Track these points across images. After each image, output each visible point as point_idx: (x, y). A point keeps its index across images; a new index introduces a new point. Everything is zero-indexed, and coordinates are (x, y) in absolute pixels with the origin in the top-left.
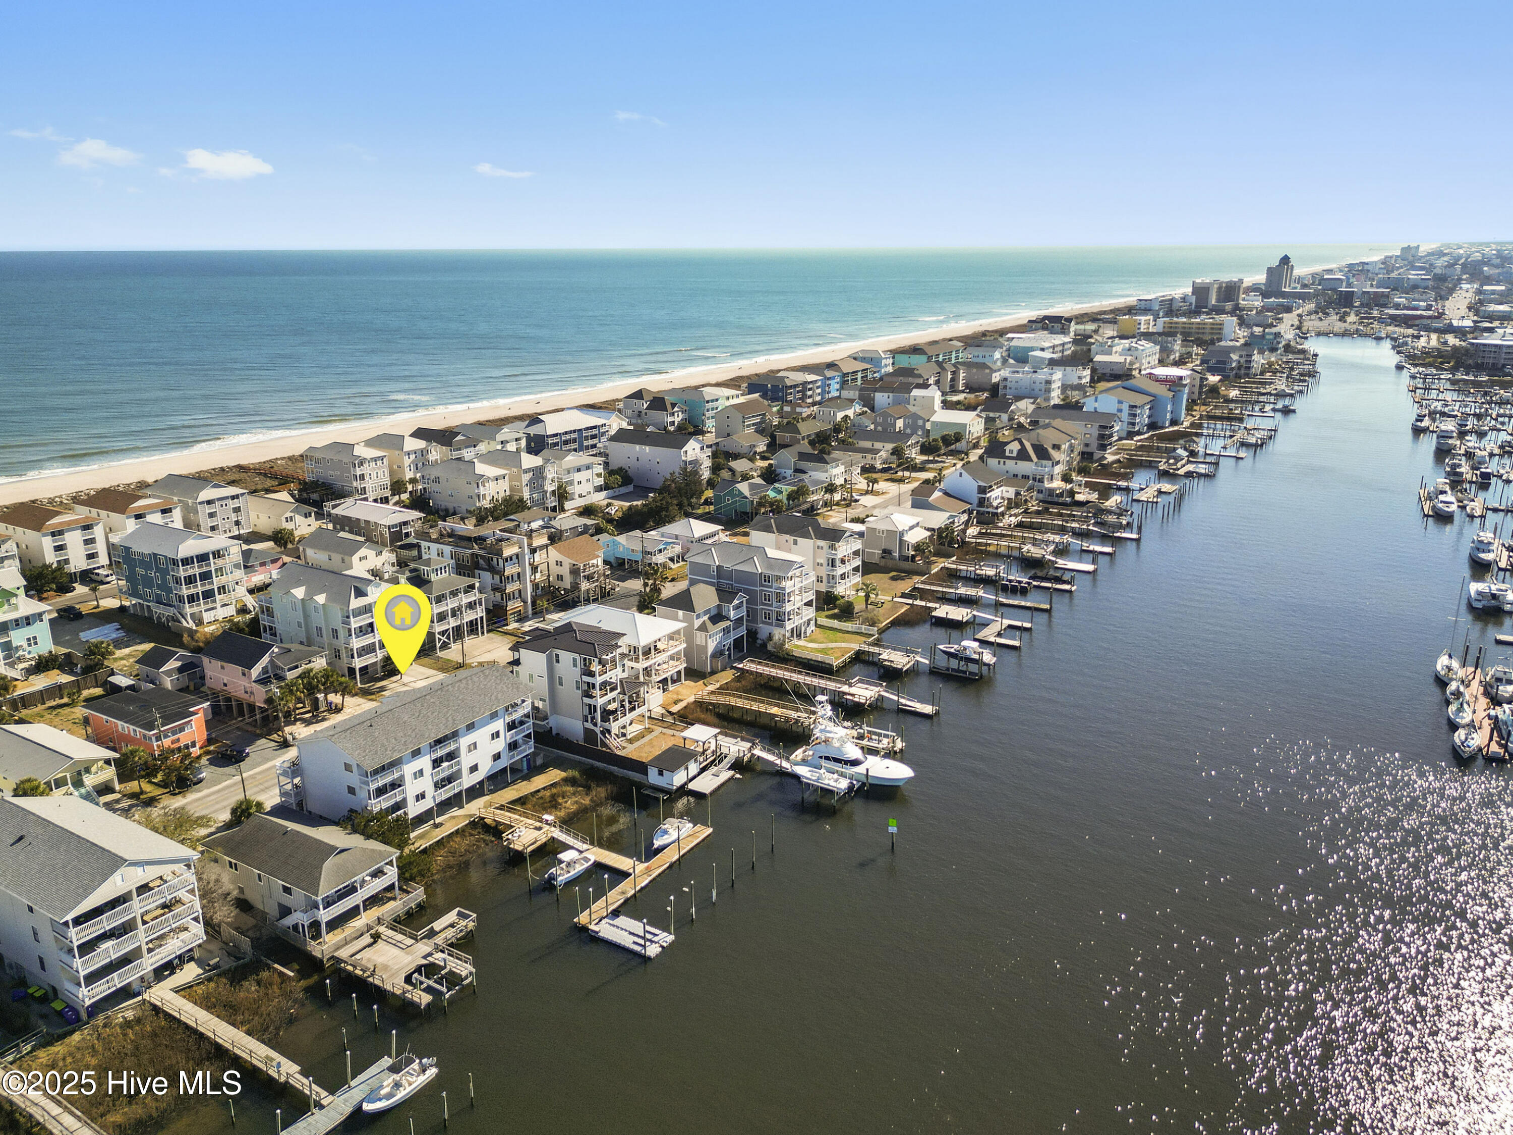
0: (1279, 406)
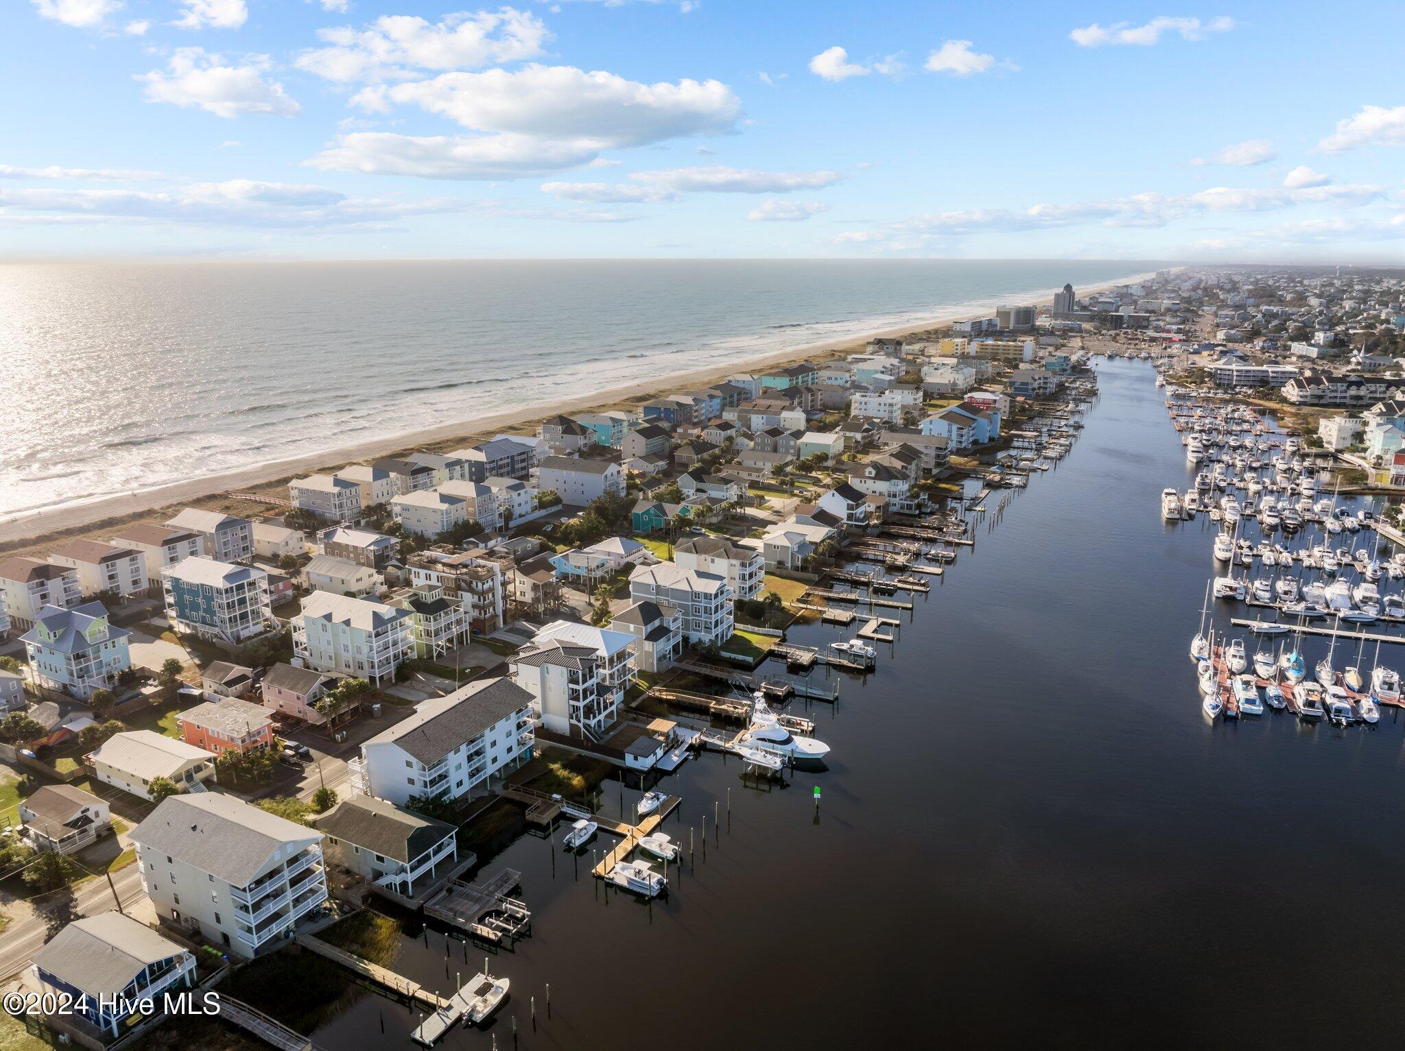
0: (1071, 422)
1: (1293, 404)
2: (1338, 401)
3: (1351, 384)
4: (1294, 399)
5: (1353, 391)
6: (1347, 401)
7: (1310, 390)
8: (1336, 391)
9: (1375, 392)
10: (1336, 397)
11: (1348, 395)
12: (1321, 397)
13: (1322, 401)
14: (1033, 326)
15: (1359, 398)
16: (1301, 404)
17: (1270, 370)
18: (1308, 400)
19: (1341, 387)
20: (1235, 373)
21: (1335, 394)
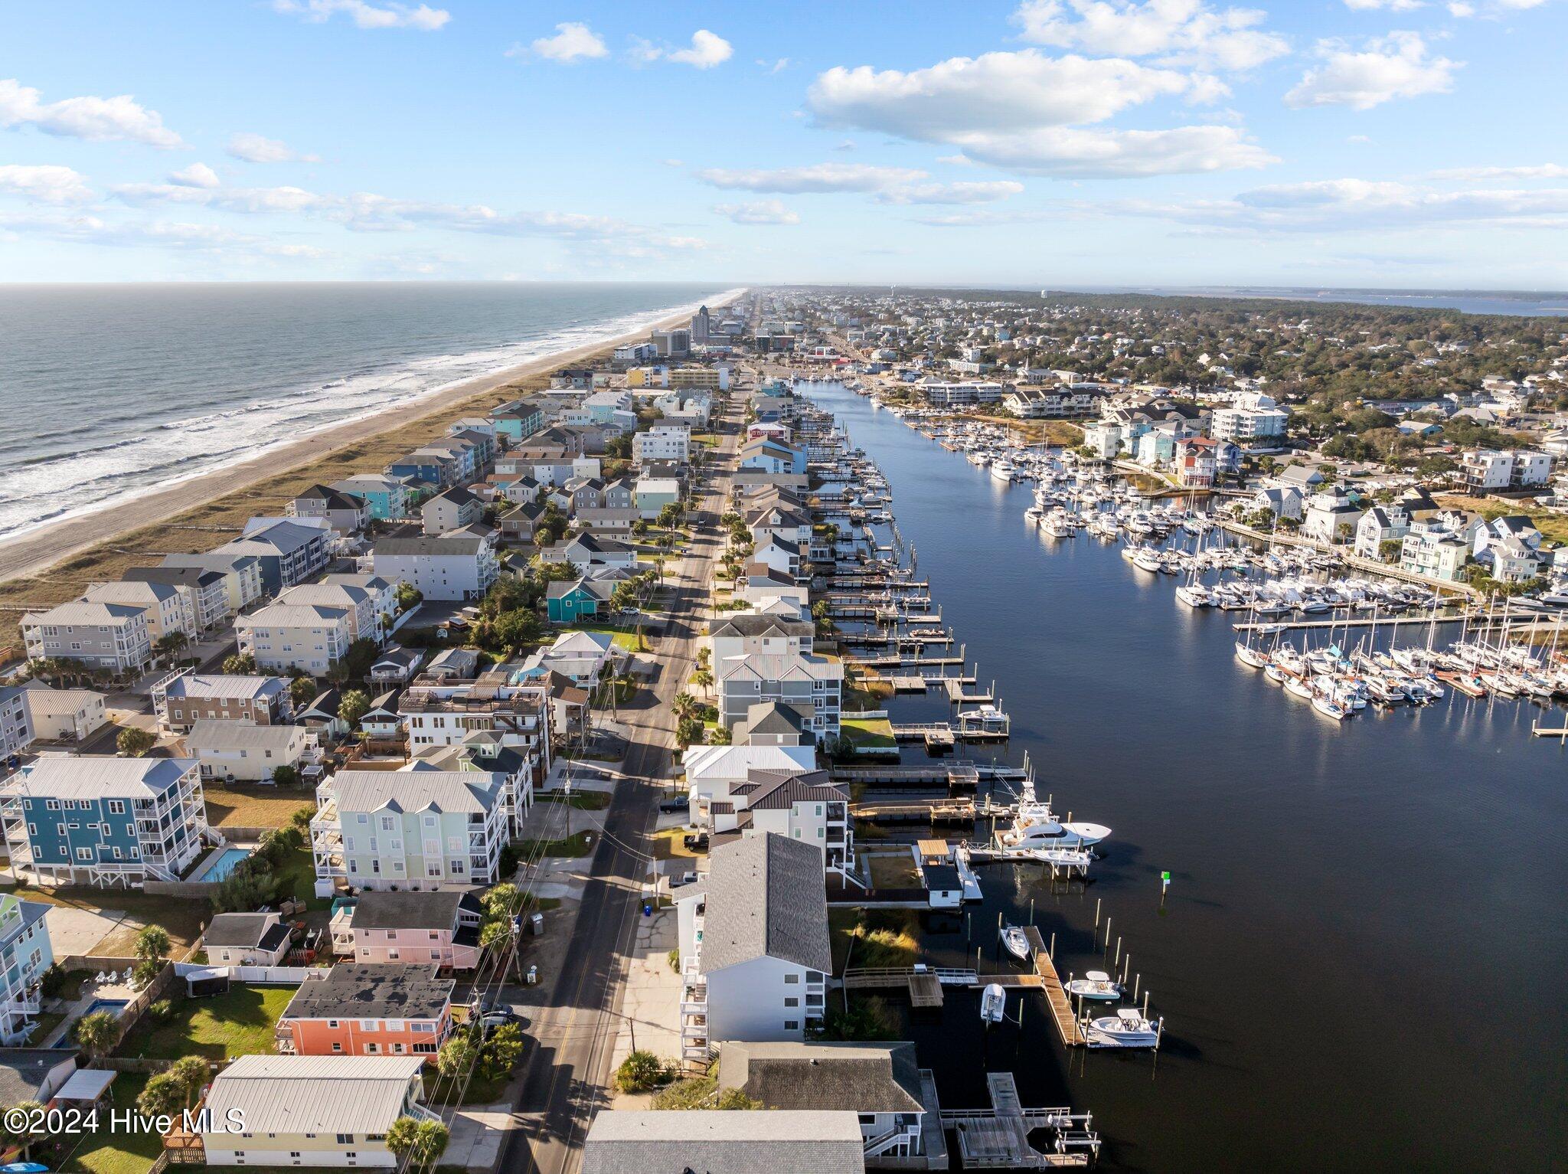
1: (1018, 418)
2: (1055, 412)
3: (1063, 396)
4: (1019, 413)
5: (1065, 403)
6: (1062, 412)
7: (1031, 403)
8: (1052, 403)
9: (1082, 402)
10: (1052, 409)
11: (1062, 406)
12: (1041, 410)
13: (1043, 414)
14: (689, 351)
15: (1071, 408)
16: (1026, 417)
17: (978, 386)
18: (1031, 413)
19: (1056, 398)
20: (948, 391)
21: (1051, 406)
